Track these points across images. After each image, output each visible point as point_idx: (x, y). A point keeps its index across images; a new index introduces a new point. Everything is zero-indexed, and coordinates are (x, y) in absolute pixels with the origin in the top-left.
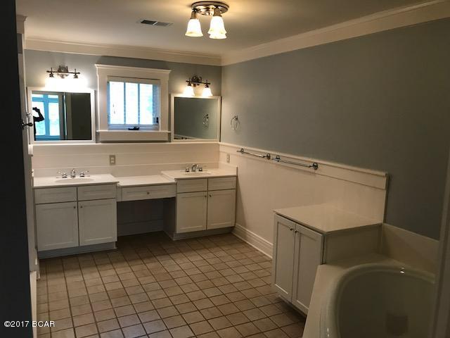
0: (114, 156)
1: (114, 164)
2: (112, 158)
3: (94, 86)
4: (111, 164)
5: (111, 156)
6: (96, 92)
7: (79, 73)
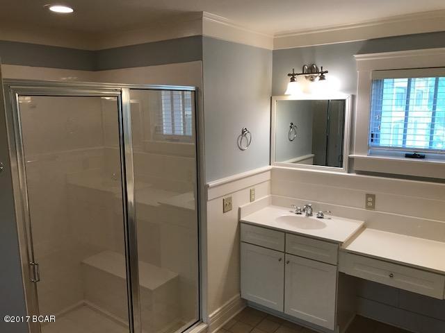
0: (373, 196)
1: (373, 207)
2: (370, 199)
3: (351, 88)
4: (367, 207)
5: (368, 196)
6: (353, 97)
7: (327, 72)
